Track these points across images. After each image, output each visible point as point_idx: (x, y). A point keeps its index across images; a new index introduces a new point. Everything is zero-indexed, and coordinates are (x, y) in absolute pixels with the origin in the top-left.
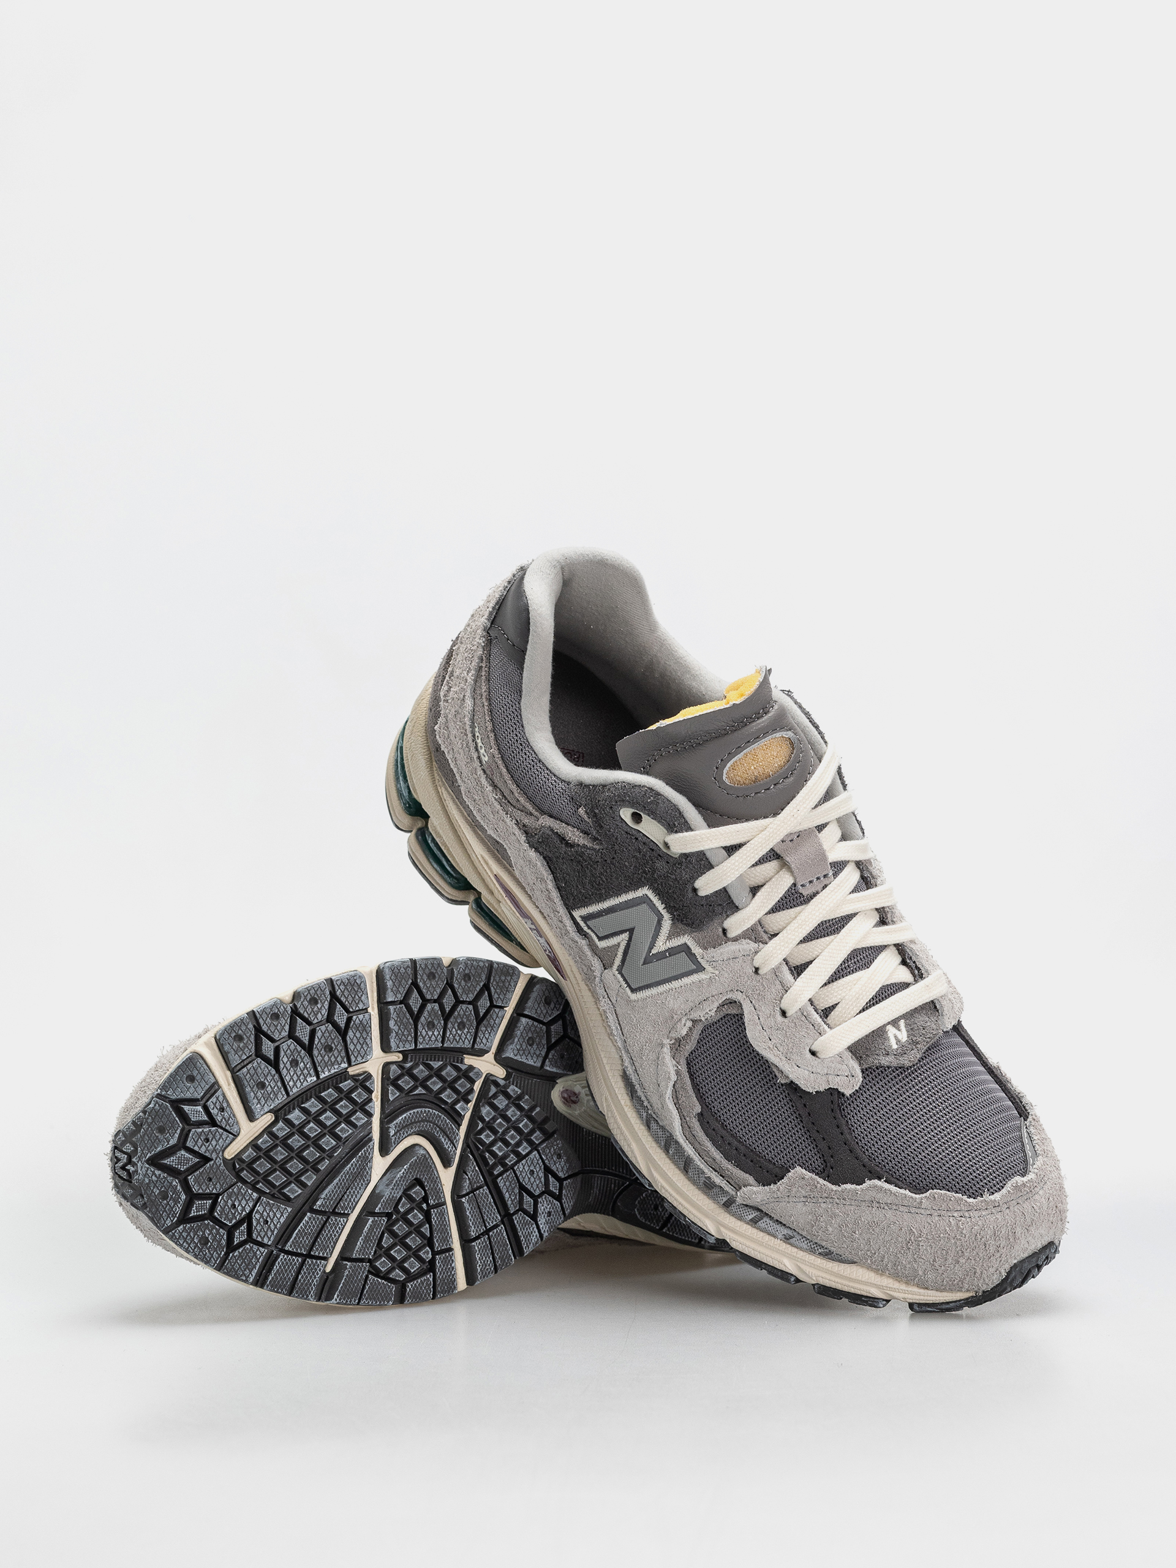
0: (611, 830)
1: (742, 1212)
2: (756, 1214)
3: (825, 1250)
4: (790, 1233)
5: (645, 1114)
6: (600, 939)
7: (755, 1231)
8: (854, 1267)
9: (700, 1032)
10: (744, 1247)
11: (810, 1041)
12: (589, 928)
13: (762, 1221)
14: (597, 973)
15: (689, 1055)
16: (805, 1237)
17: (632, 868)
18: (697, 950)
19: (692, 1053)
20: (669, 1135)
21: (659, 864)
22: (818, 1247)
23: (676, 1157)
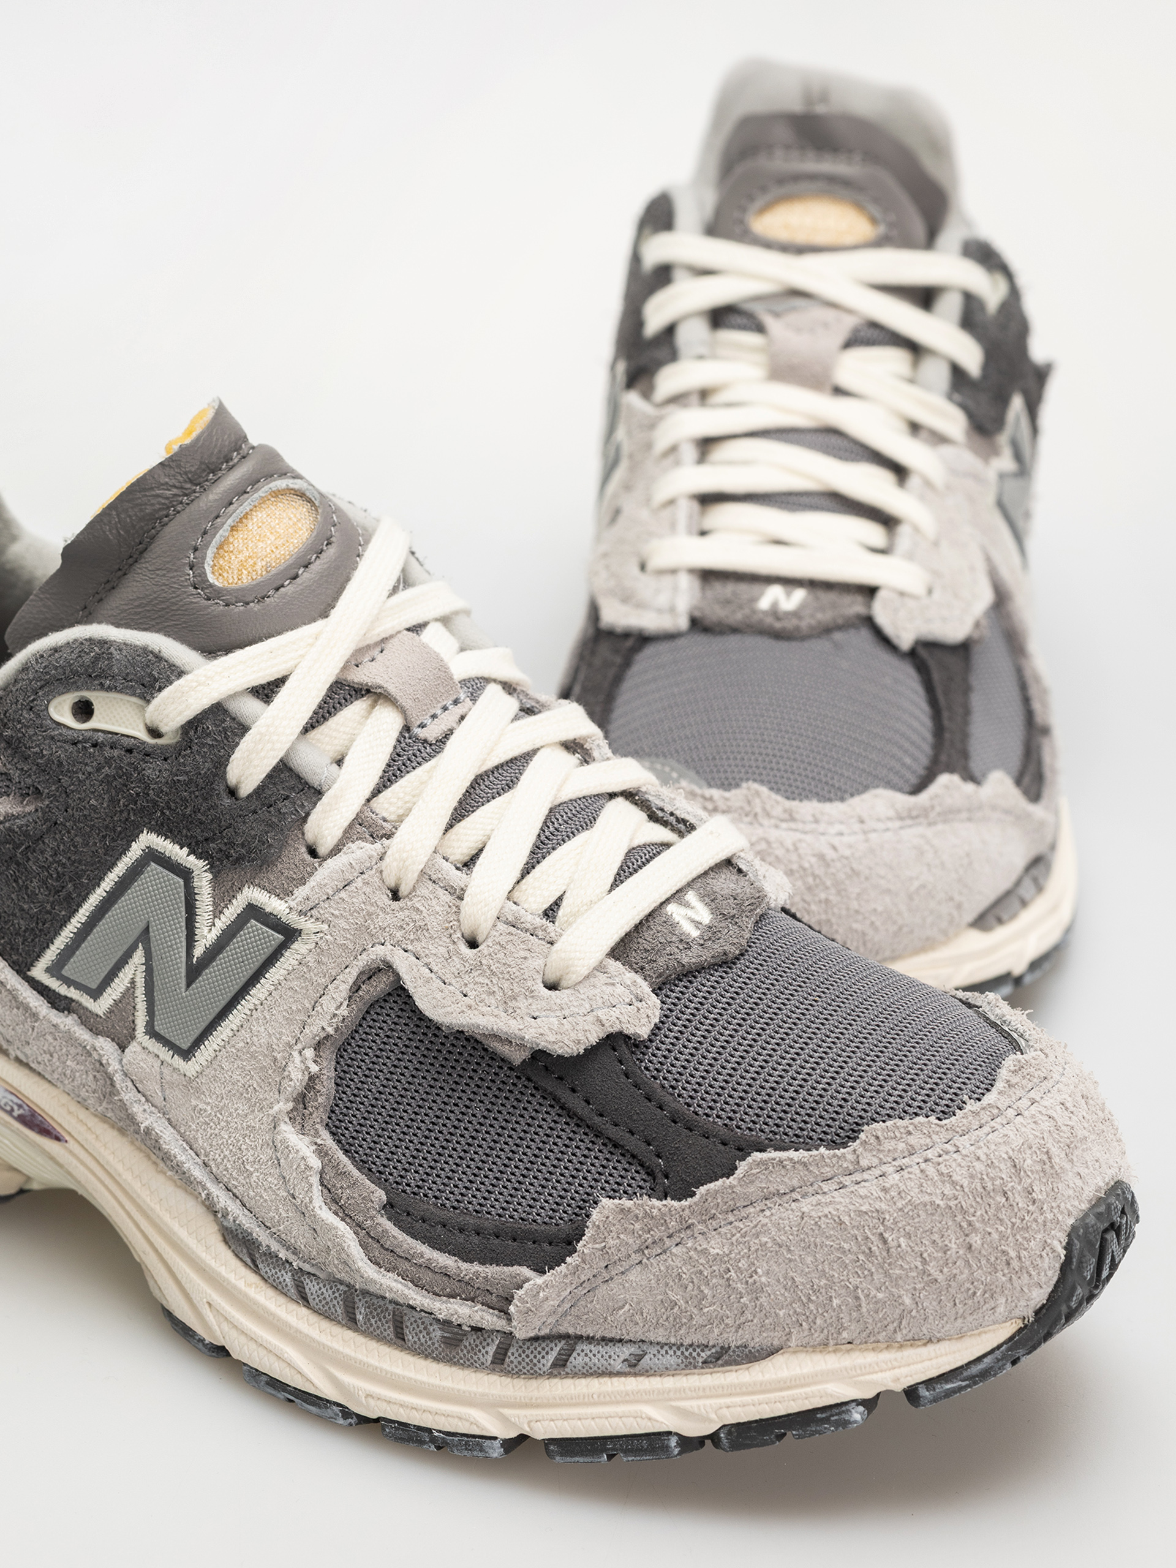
0: (45, 752)
1: (532, 1356)
2: (560, 1346)
3: (713, 1350)
4: (633, 1349)
5: (288, 1278)
6: (96, 994)
7: (568, 1382)
8: (778, 1359)
9: (334, 1063)
10: (559, 1423)
11: (538, 963)
12: (69, 982)
13: (575, 1354)
14: (114, 1066)
15: (330, 1118)
16: (666, 1344)
17: (105, 805)
18: (275, 905)
19: (333, 1112)
20: (346, 1289)
21: (152, 770)
22: (698, 1350)
23: (373, 1321)
